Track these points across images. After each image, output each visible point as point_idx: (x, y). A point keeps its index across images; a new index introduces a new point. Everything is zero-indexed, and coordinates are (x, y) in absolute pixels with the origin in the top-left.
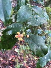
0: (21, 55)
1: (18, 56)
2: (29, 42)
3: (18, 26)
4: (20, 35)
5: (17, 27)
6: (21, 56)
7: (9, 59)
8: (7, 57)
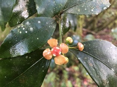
2: (87, 63)
3: (43, 25)
4: (58, 48)
5: (39, 27)
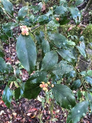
0: (47, 107)
1: (42, 110)
3: (43, 74)
4: (44, 85)
5: (41, 75)
6: (47, 109)
7: (27, 114)
8: (24, 110)
